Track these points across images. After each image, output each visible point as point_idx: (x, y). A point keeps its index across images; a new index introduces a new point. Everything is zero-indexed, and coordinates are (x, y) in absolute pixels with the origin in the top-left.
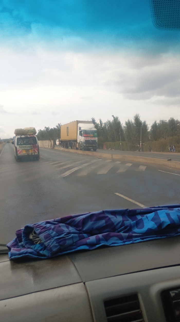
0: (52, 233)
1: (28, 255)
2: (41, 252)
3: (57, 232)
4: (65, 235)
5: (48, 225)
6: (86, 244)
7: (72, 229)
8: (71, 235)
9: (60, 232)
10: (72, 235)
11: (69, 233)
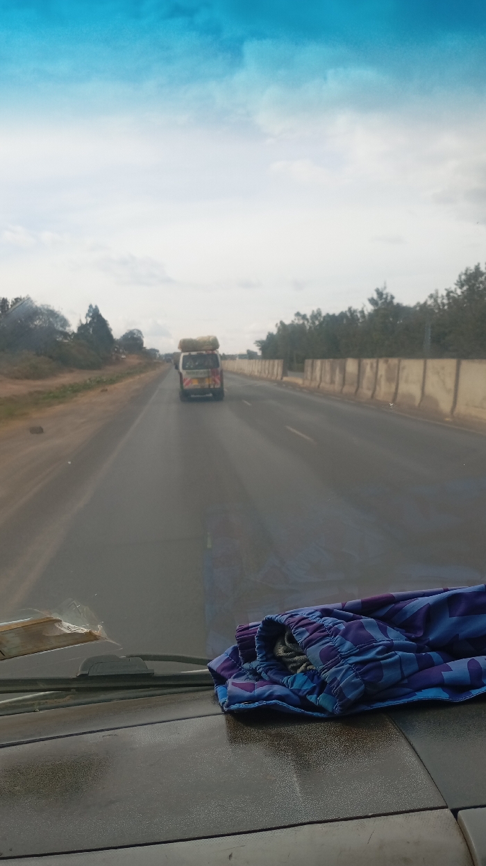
0: (342, 644)
1: (276, 704)
2: (312, 698)
3: (355, 643)
4: (378, 653)
5: (329, 621)
6: (442, 685)
7: (395, 636)
8: (396, 654)
9: (364, 644)
10: (400, 653)
11: (390, 648)
